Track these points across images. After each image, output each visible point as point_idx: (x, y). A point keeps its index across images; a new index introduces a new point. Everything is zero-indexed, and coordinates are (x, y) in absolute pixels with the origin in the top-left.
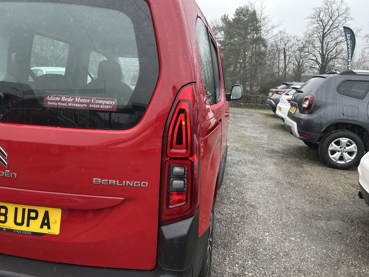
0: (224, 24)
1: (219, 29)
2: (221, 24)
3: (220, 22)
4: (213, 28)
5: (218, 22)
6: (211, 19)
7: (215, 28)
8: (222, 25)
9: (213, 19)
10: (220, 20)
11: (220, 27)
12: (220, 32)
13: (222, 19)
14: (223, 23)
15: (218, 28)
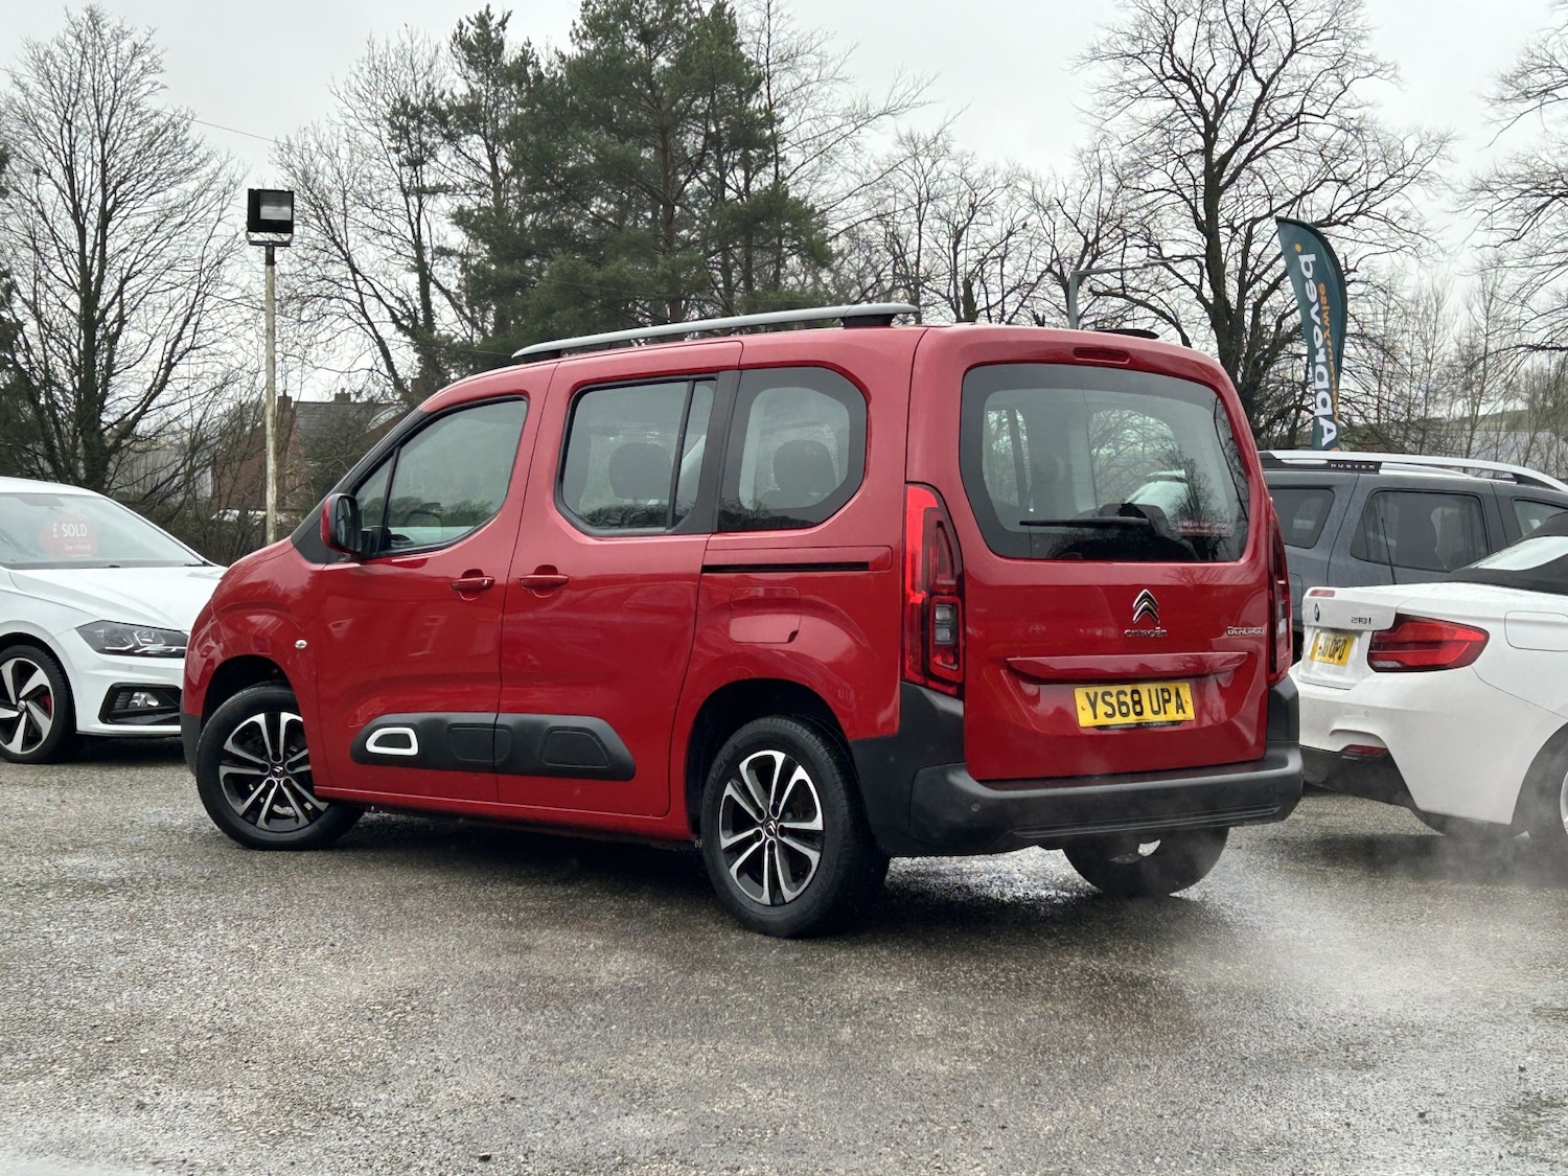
0: (480, 80)
1: (444, 122)
2: (455, 83)
3: (442, 63)
4: (395, 112)
5: (426, 63)
6: (371, 44)
7: (416, 114)
8: (466, 91)
9: (388, 42)
10: (445, 46)
11: (452, 108)
12: (451, 138)
13: (466, 46)
14: (472, 73)
15: (434, 109)
